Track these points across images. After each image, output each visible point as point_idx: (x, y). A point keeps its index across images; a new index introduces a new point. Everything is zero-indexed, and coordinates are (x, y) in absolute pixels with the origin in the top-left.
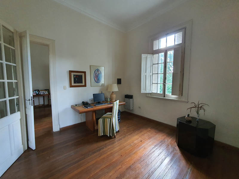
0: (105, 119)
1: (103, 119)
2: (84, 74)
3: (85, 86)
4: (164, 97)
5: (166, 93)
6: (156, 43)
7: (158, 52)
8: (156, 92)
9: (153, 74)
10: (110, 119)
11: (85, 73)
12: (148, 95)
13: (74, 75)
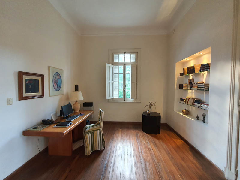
0: (93, 132)
1: (91, 133)
2: (41, 78)
3: (43, 95)
4: (125, 100)
5: (126, 98)
6: (116, 56)
7: (118, 64)
8: (118, 97)
9: (114, 82)
10: (99, 131)
11: (43, 76)
12: (110, 101)
13: (27, 80)
